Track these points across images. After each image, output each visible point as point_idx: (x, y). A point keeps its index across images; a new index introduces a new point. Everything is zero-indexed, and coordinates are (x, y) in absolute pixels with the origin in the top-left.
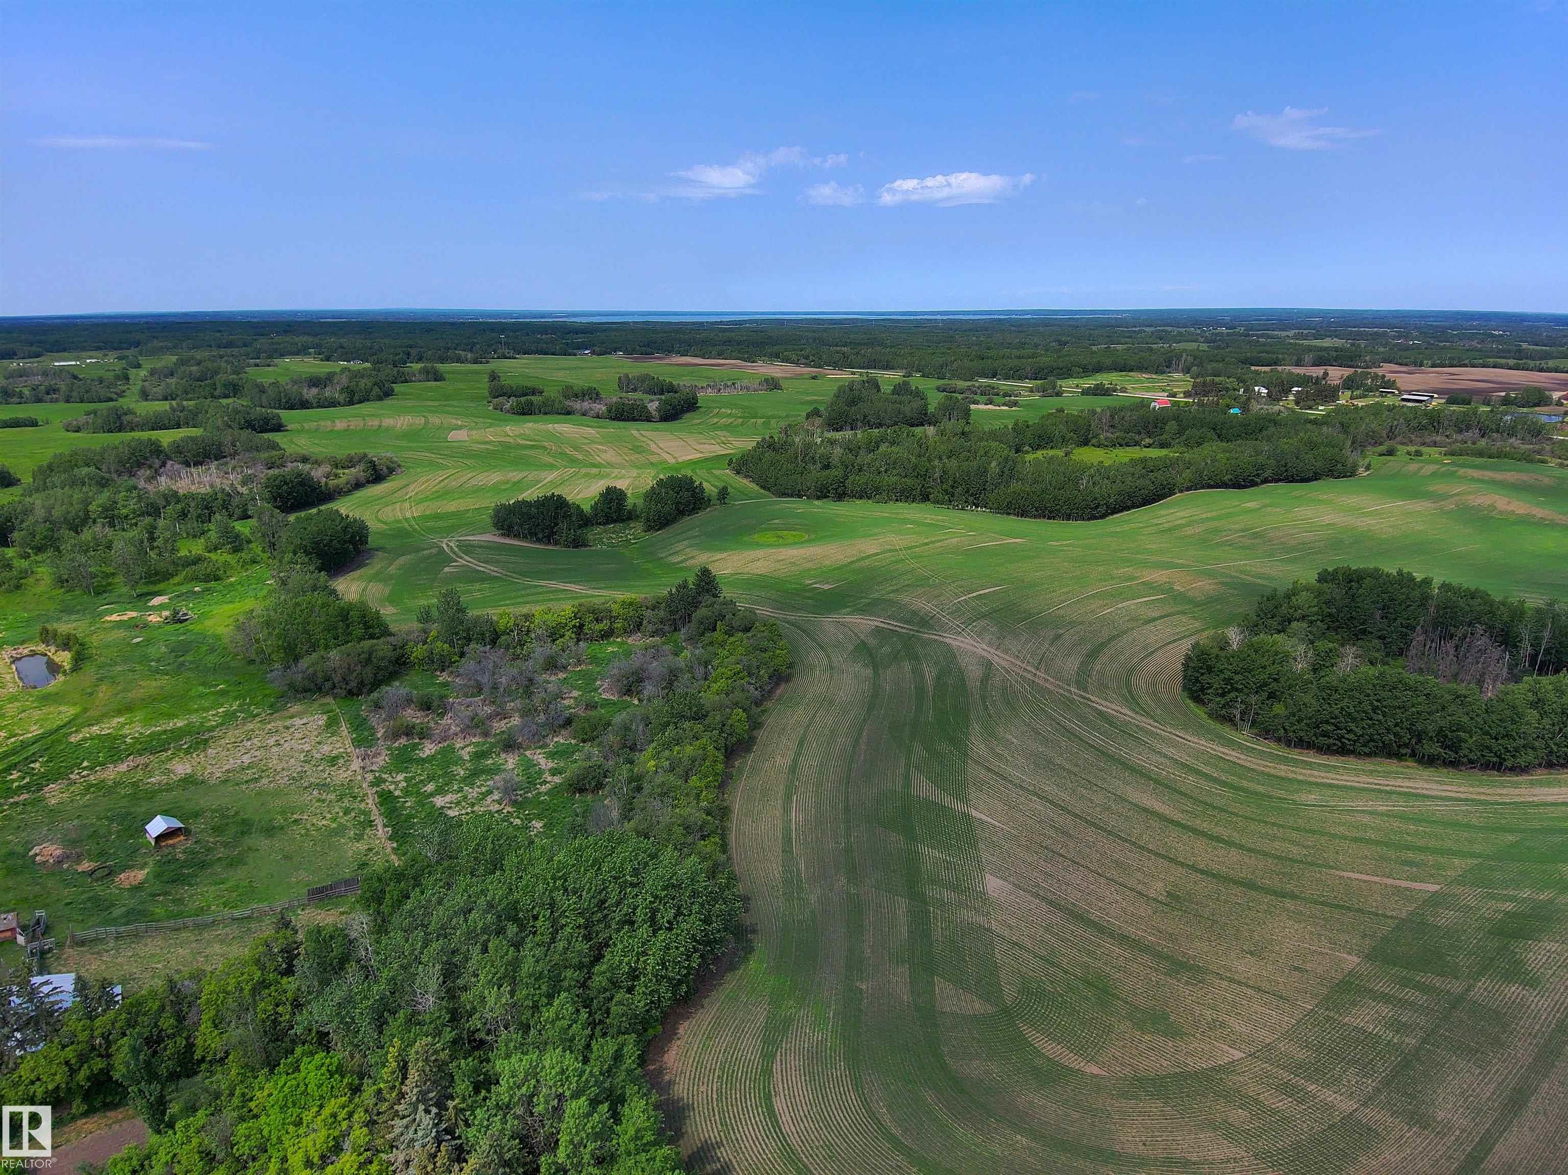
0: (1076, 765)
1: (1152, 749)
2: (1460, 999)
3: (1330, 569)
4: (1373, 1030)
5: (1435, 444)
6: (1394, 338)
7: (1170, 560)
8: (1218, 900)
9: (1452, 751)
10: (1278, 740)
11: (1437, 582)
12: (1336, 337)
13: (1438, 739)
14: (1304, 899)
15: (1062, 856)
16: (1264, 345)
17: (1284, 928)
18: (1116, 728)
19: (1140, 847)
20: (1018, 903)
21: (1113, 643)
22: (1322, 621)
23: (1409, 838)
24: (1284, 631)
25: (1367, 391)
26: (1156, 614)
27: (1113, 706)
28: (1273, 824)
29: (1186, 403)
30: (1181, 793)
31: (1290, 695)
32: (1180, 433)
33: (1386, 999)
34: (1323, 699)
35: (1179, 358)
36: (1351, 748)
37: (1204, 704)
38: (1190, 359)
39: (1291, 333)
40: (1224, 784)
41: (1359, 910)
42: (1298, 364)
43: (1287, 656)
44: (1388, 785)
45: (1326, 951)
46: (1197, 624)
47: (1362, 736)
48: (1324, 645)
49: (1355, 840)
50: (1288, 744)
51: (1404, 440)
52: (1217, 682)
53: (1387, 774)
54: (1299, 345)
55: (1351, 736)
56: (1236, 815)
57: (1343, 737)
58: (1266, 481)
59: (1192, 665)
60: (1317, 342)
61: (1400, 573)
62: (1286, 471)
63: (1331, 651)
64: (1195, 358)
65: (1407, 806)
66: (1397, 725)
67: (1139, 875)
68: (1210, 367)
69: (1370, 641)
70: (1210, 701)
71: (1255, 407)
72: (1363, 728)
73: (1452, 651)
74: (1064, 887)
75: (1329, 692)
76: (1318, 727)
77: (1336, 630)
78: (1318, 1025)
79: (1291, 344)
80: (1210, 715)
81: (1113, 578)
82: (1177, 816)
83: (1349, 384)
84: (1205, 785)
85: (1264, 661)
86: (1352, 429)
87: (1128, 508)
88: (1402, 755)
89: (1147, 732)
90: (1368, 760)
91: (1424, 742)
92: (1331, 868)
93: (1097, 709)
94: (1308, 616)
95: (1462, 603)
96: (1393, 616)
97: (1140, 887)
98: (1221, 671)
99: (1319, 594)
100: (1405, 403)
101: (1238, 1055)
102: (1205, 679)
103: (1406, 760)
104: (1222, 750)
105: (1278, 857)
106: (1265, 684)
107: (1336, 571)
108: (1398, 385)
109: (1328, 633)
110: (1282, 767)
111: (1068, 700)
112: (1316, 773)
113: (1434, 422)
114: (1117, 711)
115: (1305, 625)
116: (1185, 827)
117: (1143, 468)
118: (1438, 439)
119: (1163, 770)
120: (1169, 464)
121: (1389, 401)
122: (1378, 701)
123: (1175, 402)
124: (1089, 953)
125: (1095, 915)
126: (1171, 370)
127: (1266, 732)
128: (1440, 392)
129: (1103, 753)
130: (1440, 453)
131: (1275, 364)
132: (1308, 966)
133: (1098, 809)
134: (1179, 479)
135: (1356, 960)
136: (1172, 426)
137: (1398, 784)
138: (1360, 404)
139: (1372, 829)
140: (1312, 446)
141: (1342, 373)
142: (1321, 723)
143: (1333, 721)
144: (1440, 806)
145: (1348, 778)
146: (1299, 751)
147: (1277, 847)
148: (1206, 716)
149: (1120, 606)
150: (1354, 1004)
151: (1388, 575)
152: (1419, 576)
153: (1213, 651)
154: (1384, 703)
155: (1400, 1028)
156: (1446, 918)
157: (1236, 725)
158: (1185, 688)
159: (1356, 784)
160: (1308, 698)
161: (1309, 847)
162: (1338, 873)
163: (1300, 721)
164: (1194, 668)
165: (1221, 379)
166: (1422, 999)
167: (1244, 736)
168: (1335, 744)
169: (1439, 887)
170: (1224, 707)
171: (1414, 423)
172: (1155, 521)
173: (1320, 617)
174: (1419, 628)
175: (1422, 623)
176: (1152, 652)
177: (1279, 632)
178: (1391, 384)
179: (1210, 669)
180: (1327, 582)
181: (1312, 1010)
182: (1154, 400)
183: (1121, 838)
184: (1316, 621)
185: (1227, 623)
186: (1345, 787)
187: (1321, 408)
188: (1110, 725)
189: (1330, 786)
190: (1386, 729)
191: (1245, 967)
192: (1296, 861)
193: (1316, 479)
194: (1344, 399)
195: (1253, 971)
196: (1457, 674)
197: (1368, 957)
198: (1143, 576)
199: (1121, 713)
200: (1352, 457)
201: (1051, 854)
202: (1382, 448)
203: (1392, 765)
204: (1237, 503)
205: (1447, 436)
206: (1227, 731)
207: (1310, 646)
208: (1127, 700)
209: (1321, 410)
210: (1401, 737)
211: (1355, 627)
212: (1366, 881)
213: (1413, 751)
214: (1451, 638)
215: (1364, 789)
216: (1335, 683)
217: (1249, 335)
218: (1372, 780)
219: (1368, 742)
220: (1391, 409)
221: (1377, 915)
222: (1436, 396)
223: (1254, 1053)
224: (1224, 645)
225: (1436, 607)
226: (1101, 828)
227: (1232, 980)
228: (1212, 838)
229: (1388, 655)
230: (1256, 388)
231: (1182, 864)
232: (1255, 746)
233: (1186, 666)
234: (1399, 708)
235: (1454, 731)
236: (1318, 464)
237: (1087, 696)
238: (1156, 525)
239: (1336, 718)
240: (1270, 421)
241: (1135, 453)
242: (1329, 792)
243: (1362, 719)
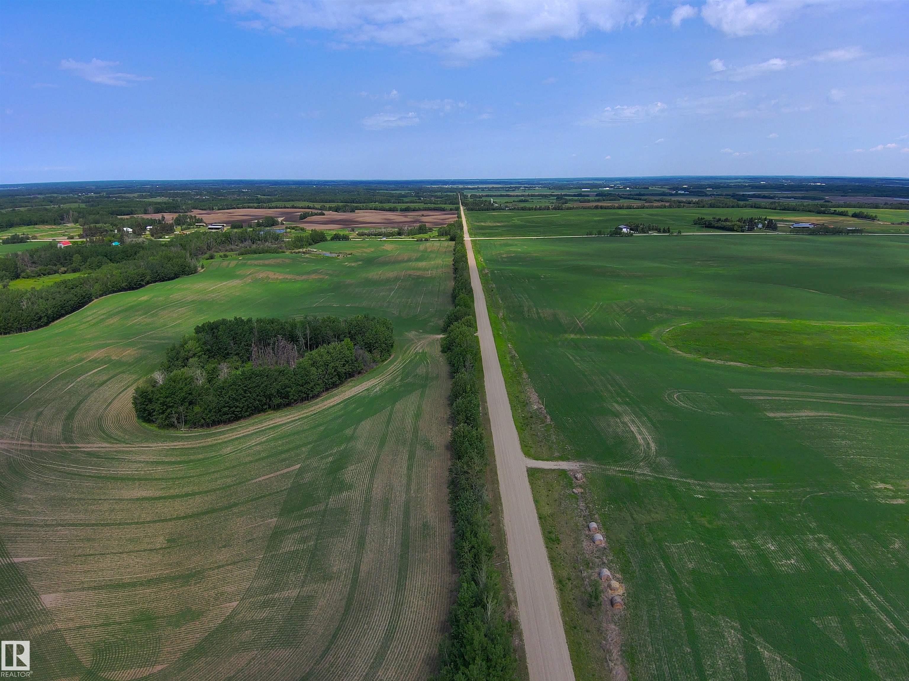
0: (83, 493)
1: (129, 461)
2: (325, 511)
3: (200, 325)
4: (294, 549)
5: (232, 250)
6: (195, 195)
7: (104, 342)
8: (197, 528)
9: (286, 399)
10: (202, 426)
11: (254, 319)
12: (163, 196)
13: (278, 396)
14: (242, 503)
15: (92, 555)
16: (122, 203)
17: (237, 523)
18: (102, 458)
19: (143, 523)
20: (72, 601)
21: (82, 405)
22: (205, 354)
23: (280, 448)
24: (186, 366)
25: (189, 225)
26: (105, 378)
27: (95, 445)
28: (214, 472)
29: (82, 242)
30: (156, 479)
31: (201, 399)
32: (85, 260)
33: (294, 530)
34: (219, 395)
35: (68, 213)
36: (240, 415)
37: (154, 422)
38: (76, 214)
39: (136, 195)
40: (180, 463)
41: (270, 494)
42: (146, 212)
43: (192, 379)
44: (263, 427)
45: (260, 523)
46: (134, 377)
47: (243, 407)
48: (210, 367)
49: (257, 461)
50: (208, 426)
51: (216, 250)
52: (157, 406)
53: (261, 422)
54: (143, 202)
55: (238, 409)
56: (193, 477)
57: (234, 411)
58: (148, 283)
59: (138, 402)
60: (153, 200)
61: (236, 319)
62: (158, 275)
63: (214, 368)
64: (79, 213)
65: (275, 433)
66: (257, 396)
67: (147, 540)
68: (91, 217)
69: (232, 358)
70: (156, 419)
71: (128, 240)
72: (243, 403)
73: (271, 351)
74: (100, 573)
75: (220, 390)
76: (220, 411)
77: (213, 357)
78: (269, 562)
79: (137, 201)
80: (160, 427)
81: (68, 364)
82: (158, 494)
83: (178, 222)
84: (170, 468)
85: (180, 386)
86: (187, 247)
87: (63, 315)
88: (265, 409)
89: (123, 452)
90: (250, 418)
91: (272, 399)
92: (250, 480)
93: (85, 451)
94: (196, 353)
95: (268, 327)
96: (239, 342)
97: (149, 547)
98: (158, 399)
99: (199, 340)
100: (211, 230)
101: (235, 604)
102: (150, 407)
103: (267, 412)
104: (172, 444)
105: (221, 489)
106: (185, 398)
107: (203, 325)
108: (204, 221)
109: (210, 360)
110: (209, 440)
111: (62, 453)
112: (227, 435)
113: (227, 239)
114: (99, 448)
115: (196, 359)
116: (164, 498)
117: (65, 287)
118: (233, 247)
119: (140, 471)
120: (83, 282)
121: (202, 230)
122: (245, 387)
123: (74, 242)
124: (131, 603)
125: (127, 578)
126: (65, 222)
127: (194, 424)
128: (227, 223)
129: (98, 477)
130: (236, 255)
131: (132, 214)
132: (255, 536)
133: (107, 514)
134: (93, 291)
135: (275, 519)
136: (77, 258)
137: (267, 424)
138: (188, 233)
139: (263, 451)
140: (169, 259)
141: (172, 216)
142: (221, 408)
143: (227, 405)
144: (289, 427)
145: (243, 431)
146: (215, 427)
147: (219, 483)
148: (157, 429)
149: (79, 380)
150: (281, 541)
151: (230, 321)
152: (245, 318)
153: (148, 389)
154: (248, 387)
155: (304, 540)
156: (308, 477)
157: (176, 427)
158: (139, 417)
159: (247, 433)
160: (210, 398)
161: (235, 475)
162: (253, 481)
163: (210, 412)
164: (140, 403)
165: (101, 225)
166: (309, 521)
167: (183, 431)
168: (232, 417)
169: (300, 465)
170: (166, 419)
171: (219, 241)
172: (85, 320)
173: (203, 353)
174: (253, 344)
175: (253, 342)
176: (110, 403)
177: (184, 367)
178: (201, 221)
179: (150, 401)
180: (201, 333)
181: (263, 557)
182: (59, 242)
183: (127, 524)
184: (202, 355)
185: (152, 370)
186: (244, 436)
187: (166, 237)
188: (98, 458)
189: (236, 439)
190: (254, 399)
191: (223, 556)
192: (232, 486)
193: (177, 278)
194: (178, 231)
195: (228, 555)
196: (277, 362)
197: (281, 515)
198: (89, 357)
199: (102, 447)
200: (193, 262)
201: (84, 558)
202: (207, 256)
203: (261, 416)
204: (135, 299)
205: (237, 245)
206: (172, 432)
207: (203, 369)
208: (103, 438)
209: (167, 238)
210: (262, 401)
211: (223, 353)
212: (267, 479)
213: (269, 405)
214: (269, 345)
215: (252, 434)
216: (221, 385)
217: (109, 197)
218: (255, 428)
219: (247, 409)
220: (205, 234)
221: (278, 492)
222: (225, 225)
223: (243, 597)
224: (154, 383)
225: (258, 332)
226: (113, 524)
227: (219, 567)
228: (182, 496)
229: (243, 362)
230: (125, 229)
231: (170, 520)
232: (190, 435)
233: (135, 403)
234: (256, 387)
235: (284, 389)
236: (176, 268)
237: (75, 445)
238: (88, 321)
239: (228, 402)
240: (140, 247)
241: (57, 278)
242: (237, 443)
243: (241, 399)
